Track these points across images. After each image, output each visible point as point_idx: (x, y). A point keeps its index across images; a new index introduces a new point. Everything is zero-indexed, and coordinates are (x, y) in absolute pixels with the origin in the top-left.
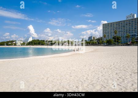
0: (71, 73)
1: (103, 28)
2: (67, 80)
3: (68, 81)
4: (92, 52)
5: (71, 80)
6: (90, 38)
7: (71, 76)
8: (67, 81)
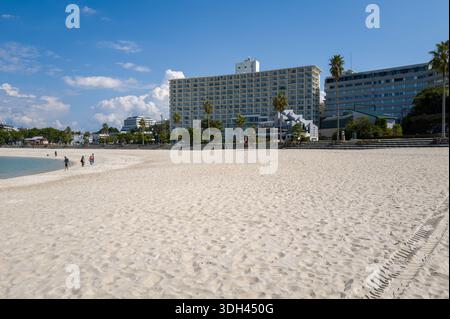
0: (54, 245)
1: (173, 91)
2: (38, 272)
3: (43, 277)
4: (136, 167)
5: (54, 272)
6: (130, 122)
7: (57, 257)
8: (39, 275)
